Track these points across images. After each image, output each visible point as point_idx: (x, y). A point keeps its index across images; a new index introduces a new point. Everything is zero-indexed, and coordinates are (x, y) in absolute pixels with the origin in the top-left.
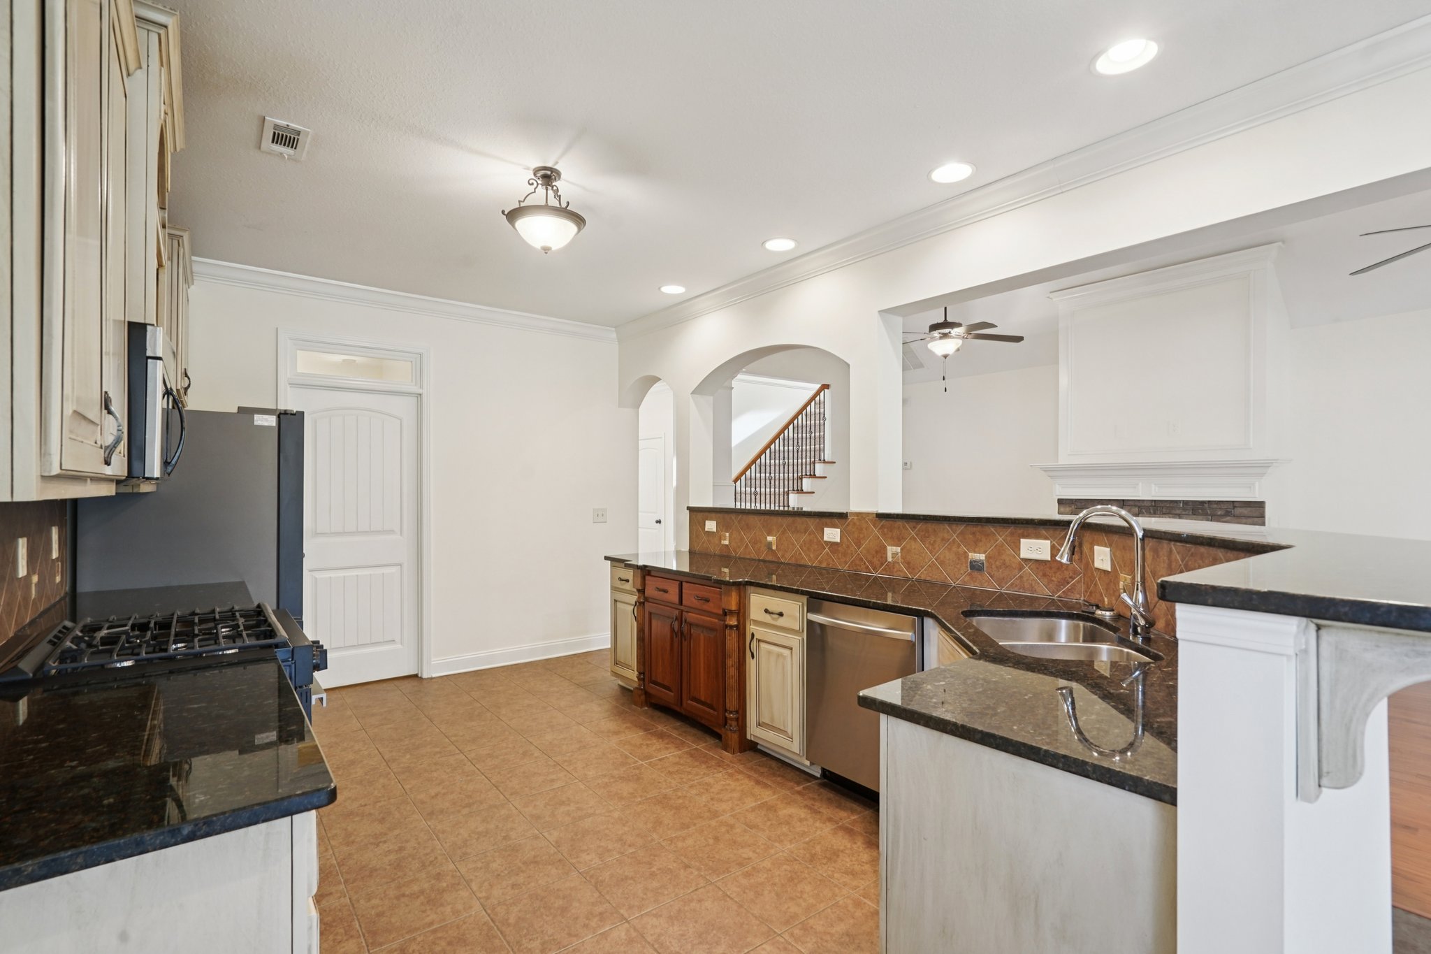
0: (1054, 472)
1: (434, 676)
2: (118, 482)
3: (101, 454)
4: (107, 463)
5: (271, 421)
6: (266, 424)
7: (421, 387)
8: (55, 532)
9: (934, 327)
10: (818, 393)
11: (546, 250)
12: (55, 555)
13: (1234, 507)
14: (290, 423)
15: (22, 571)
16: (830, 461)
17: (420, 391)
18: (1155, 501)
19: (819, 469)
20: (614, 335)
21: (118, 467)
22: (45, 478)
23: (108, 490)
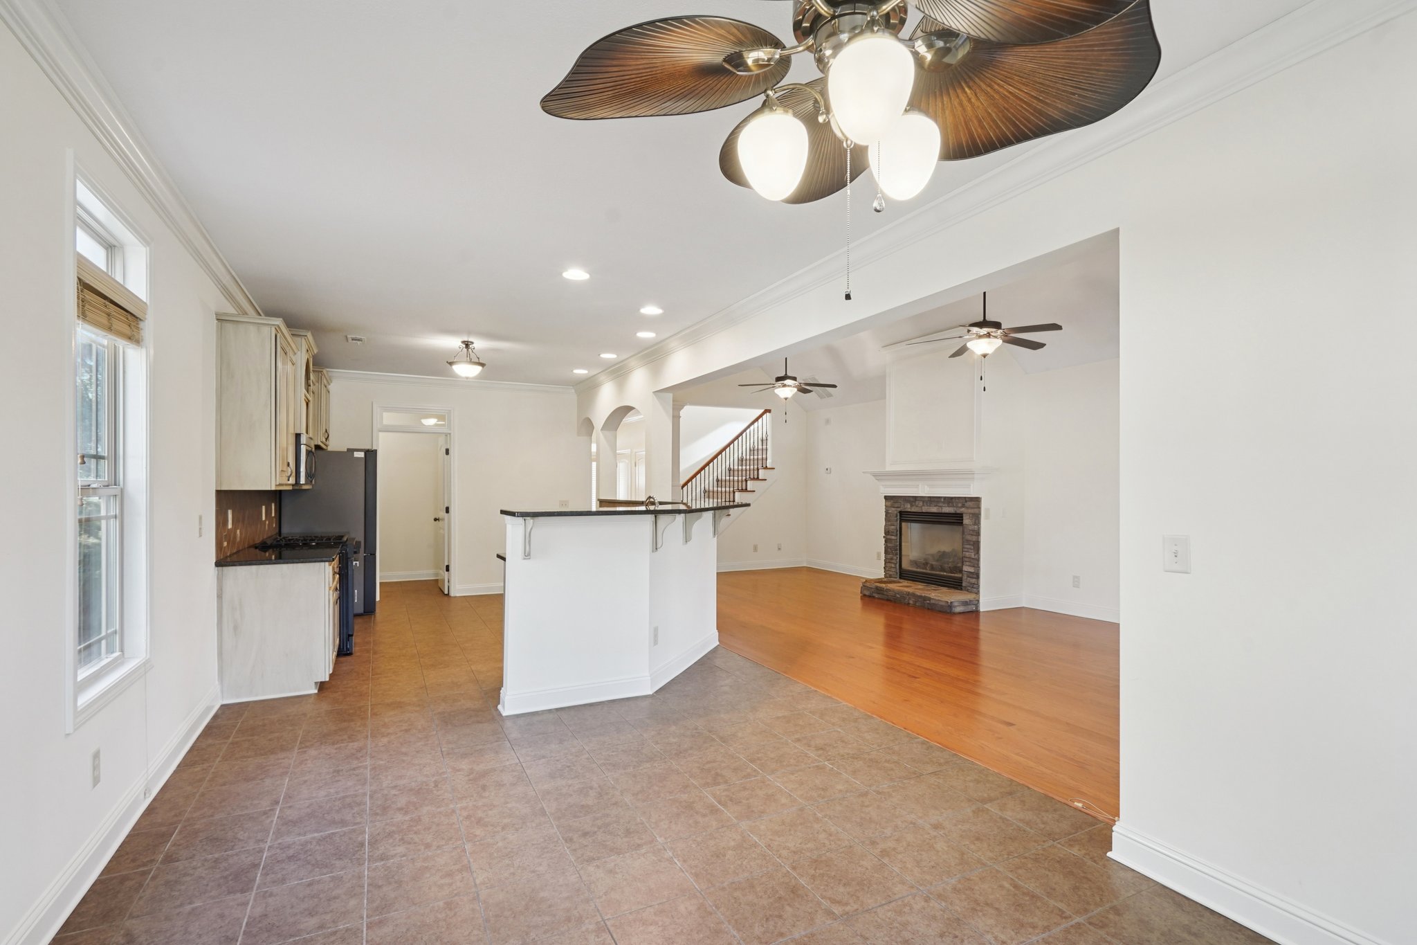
0: (880, 476)
1: (458, 595)
2: (293, 485)
3: (287, 478)
4: (289, 480)
5: (361, 455)
6: (359, 456)
7: (450, 430)
8: (273, 505)
9: (778, 379)
10: (761, 416)
11: (467, 378)
12: (273, 515)
13: (966, 501)
14: (371, 455)
15: (264, 518)
16: (771, 467)
17: (449, 432)
18: (930, 497)
19: (762, 474)
20: (573, 391)
21: (292, 481)
22: (276, 485)
23: (290, 488)
